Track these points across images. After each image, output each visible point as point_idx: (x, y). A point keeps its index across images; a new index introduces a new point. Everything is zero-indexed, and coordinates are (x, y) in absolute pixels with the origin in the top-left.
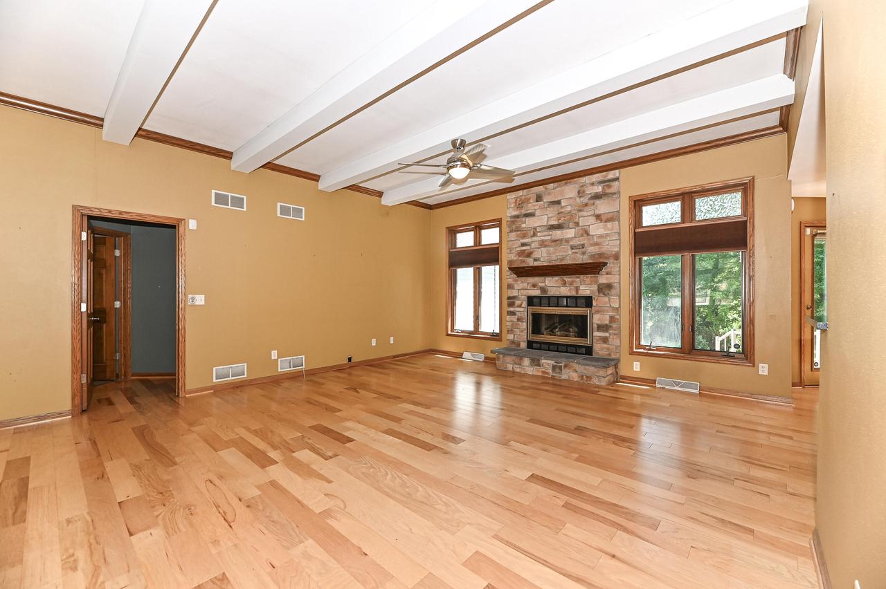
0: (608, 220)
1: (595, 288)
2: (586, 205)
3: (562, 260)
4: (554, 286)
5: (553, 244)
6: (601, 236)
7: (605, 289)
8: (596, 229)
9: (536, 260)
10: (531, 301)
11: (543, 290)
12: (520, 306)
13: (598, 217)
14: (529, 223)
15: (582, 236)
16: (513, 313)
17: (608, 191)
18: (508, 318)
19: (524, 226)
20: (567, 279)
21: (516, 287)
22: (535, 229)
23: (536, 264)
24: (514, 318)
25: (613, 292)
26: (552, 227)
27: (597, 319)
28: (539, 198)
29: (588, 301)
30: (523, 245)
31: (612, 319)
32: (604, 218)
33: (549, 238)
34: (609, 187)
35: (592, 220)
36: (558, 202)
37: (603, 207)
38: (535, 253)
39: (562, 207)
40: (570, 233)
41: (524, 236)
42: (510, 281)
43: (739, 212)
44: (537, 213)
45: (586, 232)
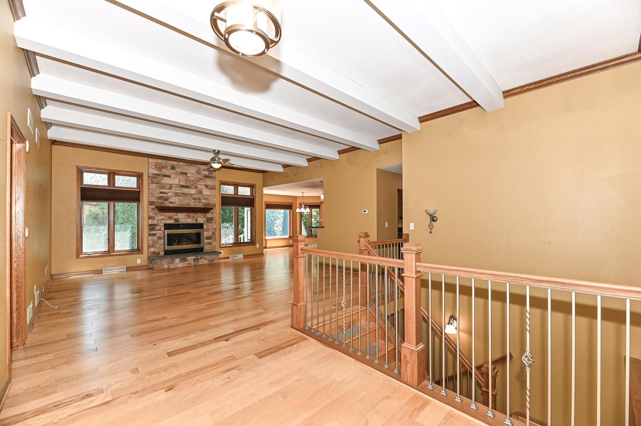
0: (210, 189)
1: (205, 219)
2: (201, 179)
3: (188, 205)
4: (183, 218)
5: (183, 195)
6: (208, 195)
7: (210, 220)
8: (206, 192)
9: (171, 203)
10: (167, 227)
11: (176, 220)
12: (160, 230)
13: (207, 186)
14: (166, 180)
15: (199, 194)
16: (154, 235)
17: (211, 175)
18: (150, 238)
19: (162, 181)
20: (191, 215)
21: (156, 218)
22: (171, 185)
23: (171, 205)
24: (155, 238)
25: (213, 221)
26: (182, 186)
27: (206, 234)
28: (173, 168)
29: (201, 226)
30: (161, 193)
31: (213, 233)
32: (209, 187)
33: (180, 191)
34: (212, 174)
35: (203, 187)
36: (186, 174)
37: (209, 182)
38: (170, 199)
39: (188, 177)
40: (193, 191)
41: (162, 188)
42: (151, 214)
43: (249, 194)
44: (172, 176)
45: (201, 192)
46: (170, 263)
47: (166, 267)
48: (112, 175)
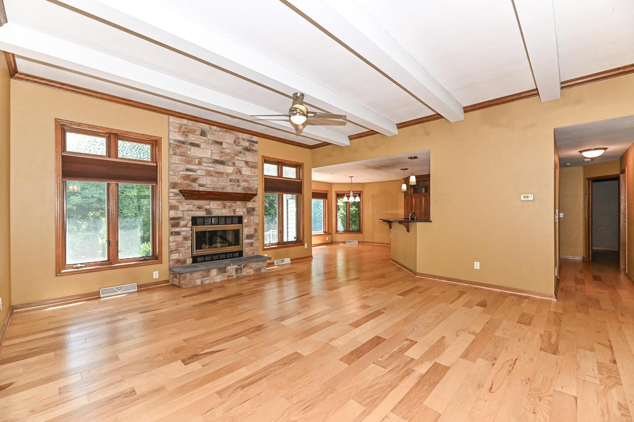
0: (252, 167)
1: (245, 210)
2: (240, 153)
3: (223, 188)
4: (217, 208)
5: (217, 175)
6: (248, 176)
7: (251, 211)
8: (246, 171)
9: (200, 185)
10: (195, 221)
11: (208, 211)
12: (186, 226)
13: (247, 163)
14: (194, 152)
15: (237, 173)
16: (178, 233)
17: (252, 148)
18: (172, 238)
19: (189, 153)
20: (228, 203)
21: (181, 208)
22: (201, 158)
23: (201, 189)
24: (179, 239)
25: (255, 213)
26: (216, 162)
27: (246, 231)
28: (203, 134)
29: (240, 219)
30: (188, 170)
31: (256, 230)
32: (250, 164)
33: (213, 169)
34: (253, 146)
35: (243, 164)
36: (221, 143)
37: (249, 157)
38: (199, 179)
39: (223, 148)
40: (230, 169)
41: (189, 162)
42: (174, 203)
43: (294, 177)
44: (202, 146)
45: (239, 172)
46: (203, 277)
47: (199, 282)
48: (113, 137)
